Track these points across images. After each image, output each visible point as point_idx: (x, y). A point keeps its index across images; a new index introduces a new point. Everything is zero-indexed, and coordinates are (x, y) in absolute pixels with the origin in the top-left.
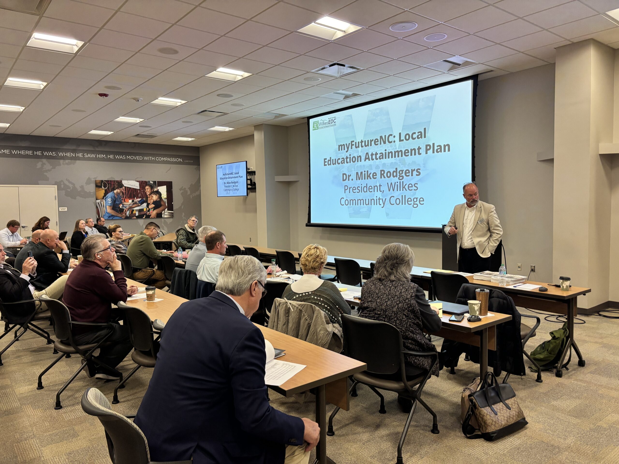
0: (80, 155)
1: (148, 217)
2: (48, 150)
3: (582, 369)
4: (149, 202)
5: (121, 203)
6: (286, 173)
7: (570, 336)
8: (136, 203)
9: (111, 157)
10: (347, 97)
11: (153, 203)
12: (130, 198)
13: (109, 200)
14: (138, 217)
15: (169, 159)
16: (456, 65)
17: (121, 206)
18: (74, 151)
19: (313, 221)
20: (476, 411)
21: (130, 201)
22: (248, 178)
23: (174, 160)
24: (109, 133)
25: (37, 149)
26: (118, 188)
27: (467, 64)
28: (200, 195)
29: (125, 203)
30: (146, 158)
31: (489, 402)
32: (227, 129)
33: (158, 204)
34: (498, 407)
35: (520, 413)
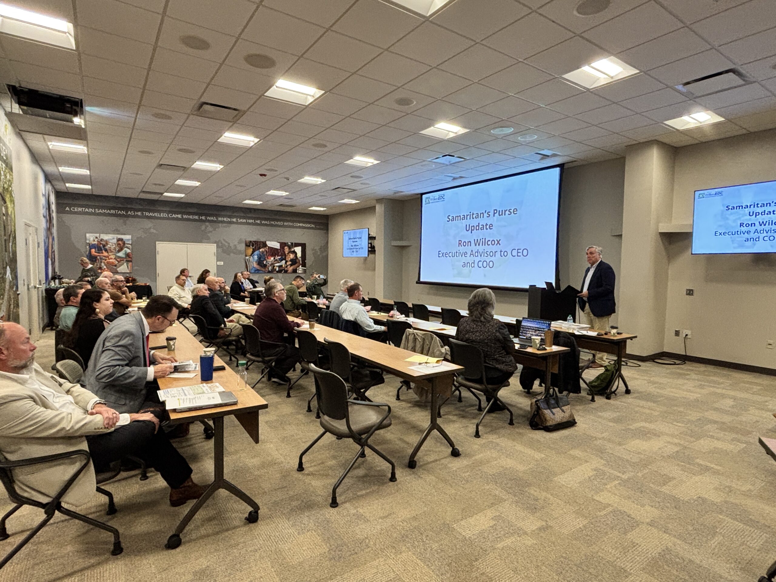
0: (234, 220)
1: (286, 272)
2: (211, 215)
3: (627, 396)
4: (287, 260)
5: (265, 260)
6: (401, 239)
7: (619, 370)
8: (277, 260)
9: (258, 222)
10: (454, 179)
11: (290, 261)
12: (272, 256)
13: (256, 257)
14: (278, 272)
15: (304, 225)
16: (545, 156)
17: (265, 262)
18: (230, 217)
19: (421, 280)
20: (540, 412)
21: (272, 258)
22: (370, 242)
23: (309, 225)
24: (259, 203)
25: (201, 215)
26: (262, 248)
27: (554, 155)
28: (328, 255)
29: (268, 260)
30: (285, 224)
31: (550, 407)
32: (354, 202)
33: (294, 262)
34: (556, 410)
35: (572, 416)
